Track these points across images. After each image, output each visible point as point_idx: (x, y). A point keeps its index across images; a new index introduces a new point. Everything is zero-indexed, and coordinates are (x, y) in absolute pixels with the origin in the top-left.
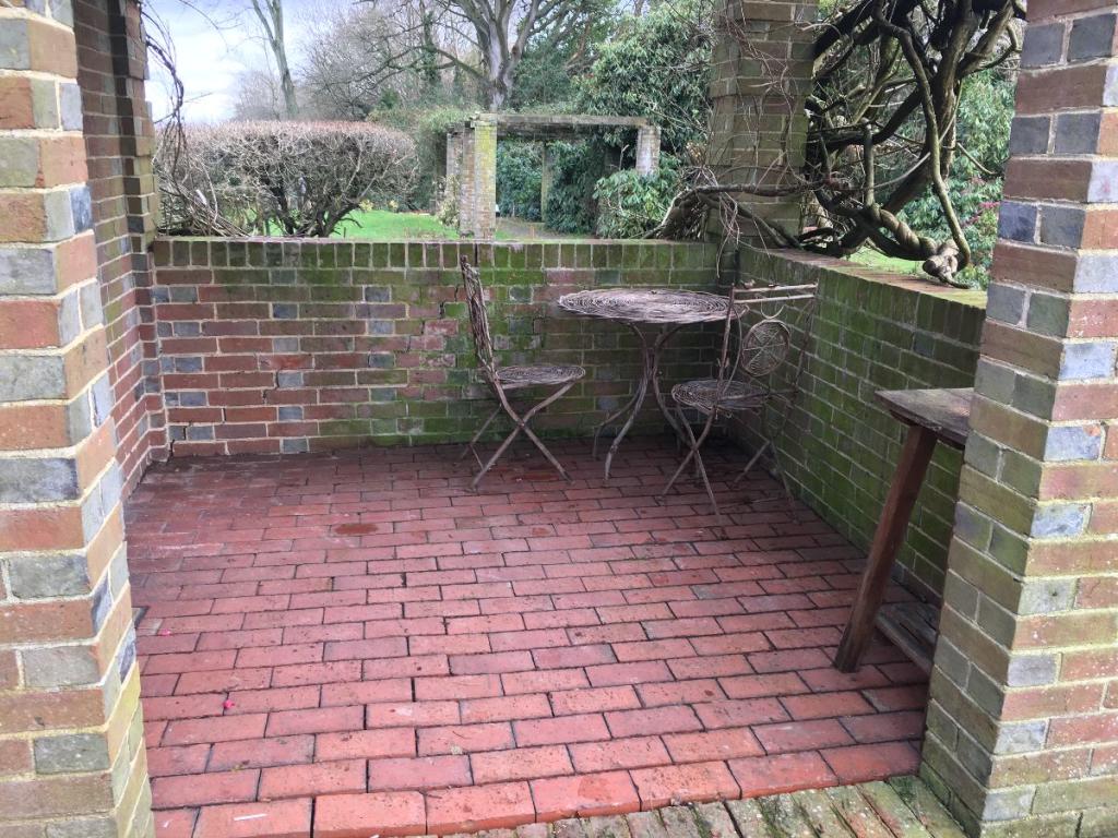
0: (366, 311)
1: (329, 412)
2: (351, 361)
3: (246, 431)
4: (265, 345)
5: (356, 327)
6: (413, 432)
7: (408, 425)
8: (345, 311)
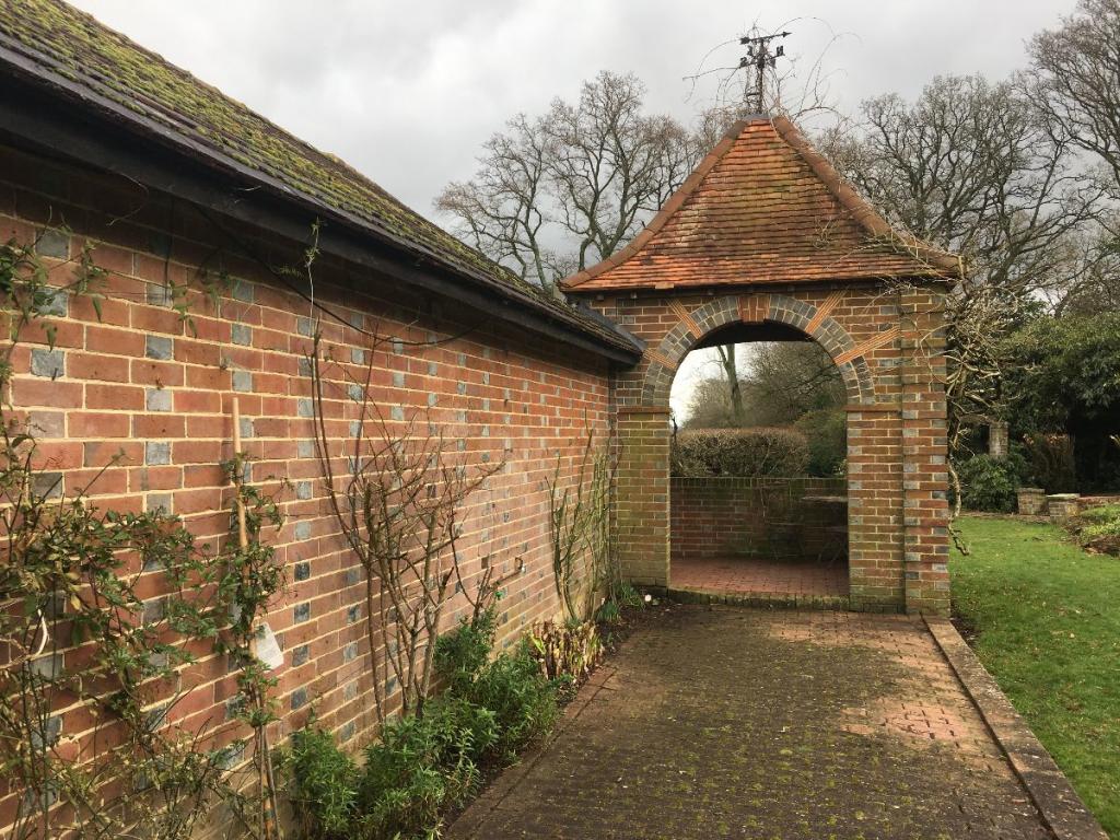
0: (736, 504)
1: (720, 541)
2: (729, 522)
3: (691, 547)
4: (699, 515)
5: (732, 509)
6: (754, 551)
7: (750, 549)
8: (729, 503)
